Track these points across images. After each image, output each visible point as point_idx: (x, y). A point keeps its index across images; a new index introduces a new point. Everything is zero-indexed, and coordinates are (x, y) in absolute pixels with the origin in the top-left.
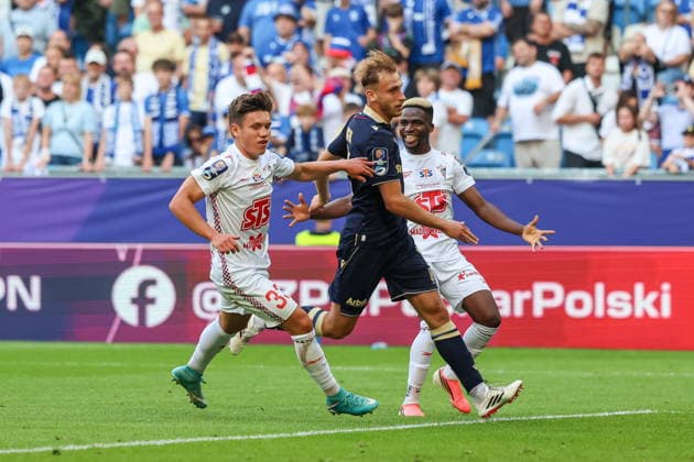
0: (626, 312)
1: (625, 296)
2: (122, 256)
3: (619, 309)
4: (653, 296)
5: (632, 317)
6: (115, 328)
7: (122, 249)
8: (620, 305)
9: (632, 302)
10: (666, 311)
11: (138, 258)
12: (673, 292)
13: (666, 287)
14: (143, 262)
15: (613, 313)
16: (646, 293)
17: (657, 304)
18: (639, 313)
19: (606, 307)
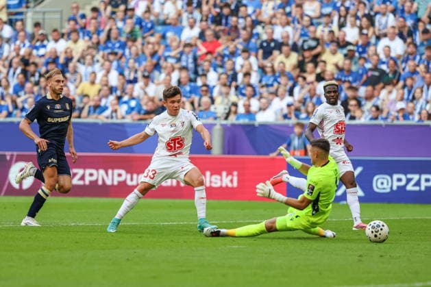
0: (218, 185)
1: (218, 177)
2: (8, 158)
3: (216, 183)
4: (230, 177)
5: (221, 187)
6: (5, 188)
7: (8, 154)
8: (216, 181)
9: (221, 180)
10: (235, 184)
11: (14, 159)
12: (239, 176)
13: (235, 173)
14: (17, 161)
15: (214, 185)
16: (227, 175)
17: (232, 181)
18: (224, 185)
19: (211, 182)
